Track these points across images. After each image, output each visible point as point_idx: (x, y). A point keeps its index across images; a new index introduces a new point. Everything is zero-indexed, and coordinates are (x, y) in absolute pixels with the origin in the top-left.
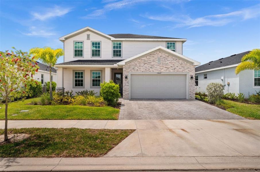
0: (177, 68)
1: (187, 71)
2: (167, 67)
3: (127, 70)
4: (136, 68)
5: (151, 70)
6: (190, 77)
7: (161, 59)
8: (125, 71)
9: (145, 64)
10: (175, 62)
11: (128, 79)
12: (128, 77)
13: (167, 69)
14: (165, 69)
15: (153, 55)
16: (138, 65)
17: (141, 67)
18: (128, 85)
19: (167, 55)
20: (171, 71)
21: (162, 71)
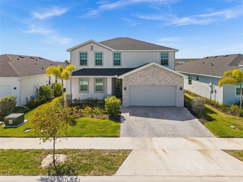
0: (169, 81)
1: (177, 82)
2: (160, 79)
3: (126, 82)
4: (133, 81)
5: (146, 82)
6: (179, 88)
7: (155, 73)
8: (124, 83)
9: (141, 77)
10: (166, 75)
11: (127, 90)
12: (127, 88)
13: (159, 81)
14: (158, 81)
15: (148, 70)
16: (135, 78)
17: (137, 80)
18: (127, 94)
19: (160, 69)
20: (163, 83)
21: (156, 83)
